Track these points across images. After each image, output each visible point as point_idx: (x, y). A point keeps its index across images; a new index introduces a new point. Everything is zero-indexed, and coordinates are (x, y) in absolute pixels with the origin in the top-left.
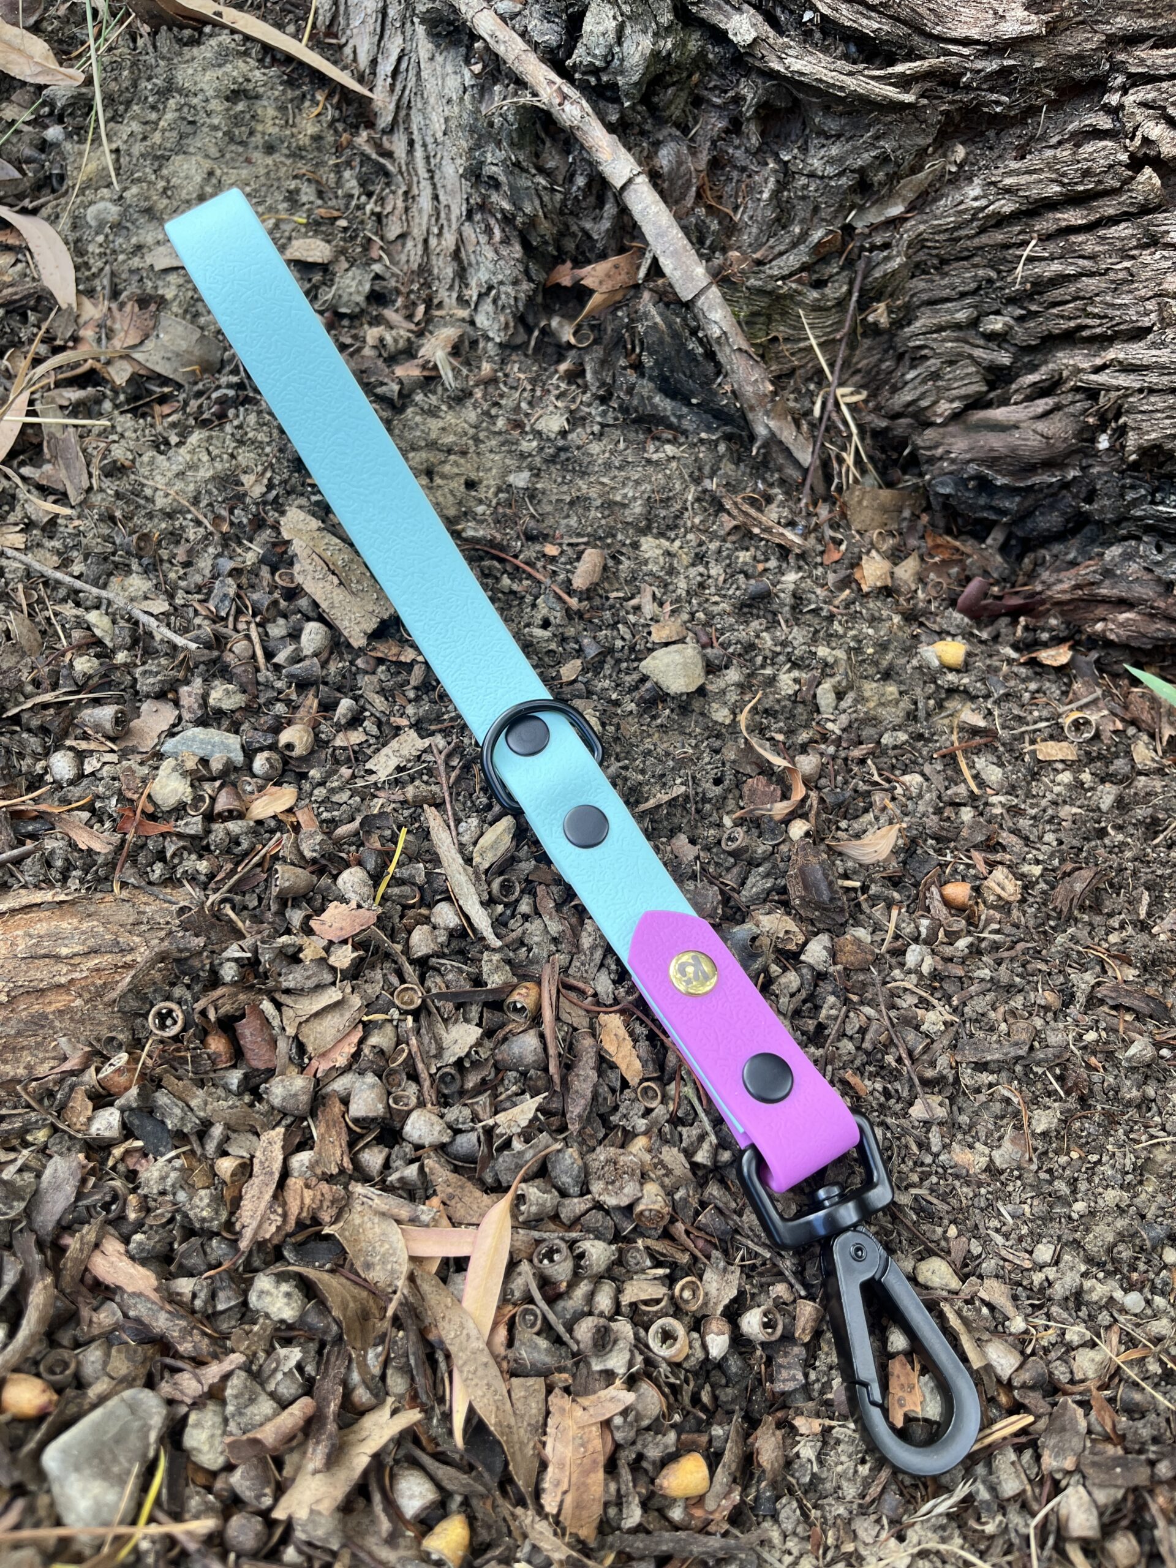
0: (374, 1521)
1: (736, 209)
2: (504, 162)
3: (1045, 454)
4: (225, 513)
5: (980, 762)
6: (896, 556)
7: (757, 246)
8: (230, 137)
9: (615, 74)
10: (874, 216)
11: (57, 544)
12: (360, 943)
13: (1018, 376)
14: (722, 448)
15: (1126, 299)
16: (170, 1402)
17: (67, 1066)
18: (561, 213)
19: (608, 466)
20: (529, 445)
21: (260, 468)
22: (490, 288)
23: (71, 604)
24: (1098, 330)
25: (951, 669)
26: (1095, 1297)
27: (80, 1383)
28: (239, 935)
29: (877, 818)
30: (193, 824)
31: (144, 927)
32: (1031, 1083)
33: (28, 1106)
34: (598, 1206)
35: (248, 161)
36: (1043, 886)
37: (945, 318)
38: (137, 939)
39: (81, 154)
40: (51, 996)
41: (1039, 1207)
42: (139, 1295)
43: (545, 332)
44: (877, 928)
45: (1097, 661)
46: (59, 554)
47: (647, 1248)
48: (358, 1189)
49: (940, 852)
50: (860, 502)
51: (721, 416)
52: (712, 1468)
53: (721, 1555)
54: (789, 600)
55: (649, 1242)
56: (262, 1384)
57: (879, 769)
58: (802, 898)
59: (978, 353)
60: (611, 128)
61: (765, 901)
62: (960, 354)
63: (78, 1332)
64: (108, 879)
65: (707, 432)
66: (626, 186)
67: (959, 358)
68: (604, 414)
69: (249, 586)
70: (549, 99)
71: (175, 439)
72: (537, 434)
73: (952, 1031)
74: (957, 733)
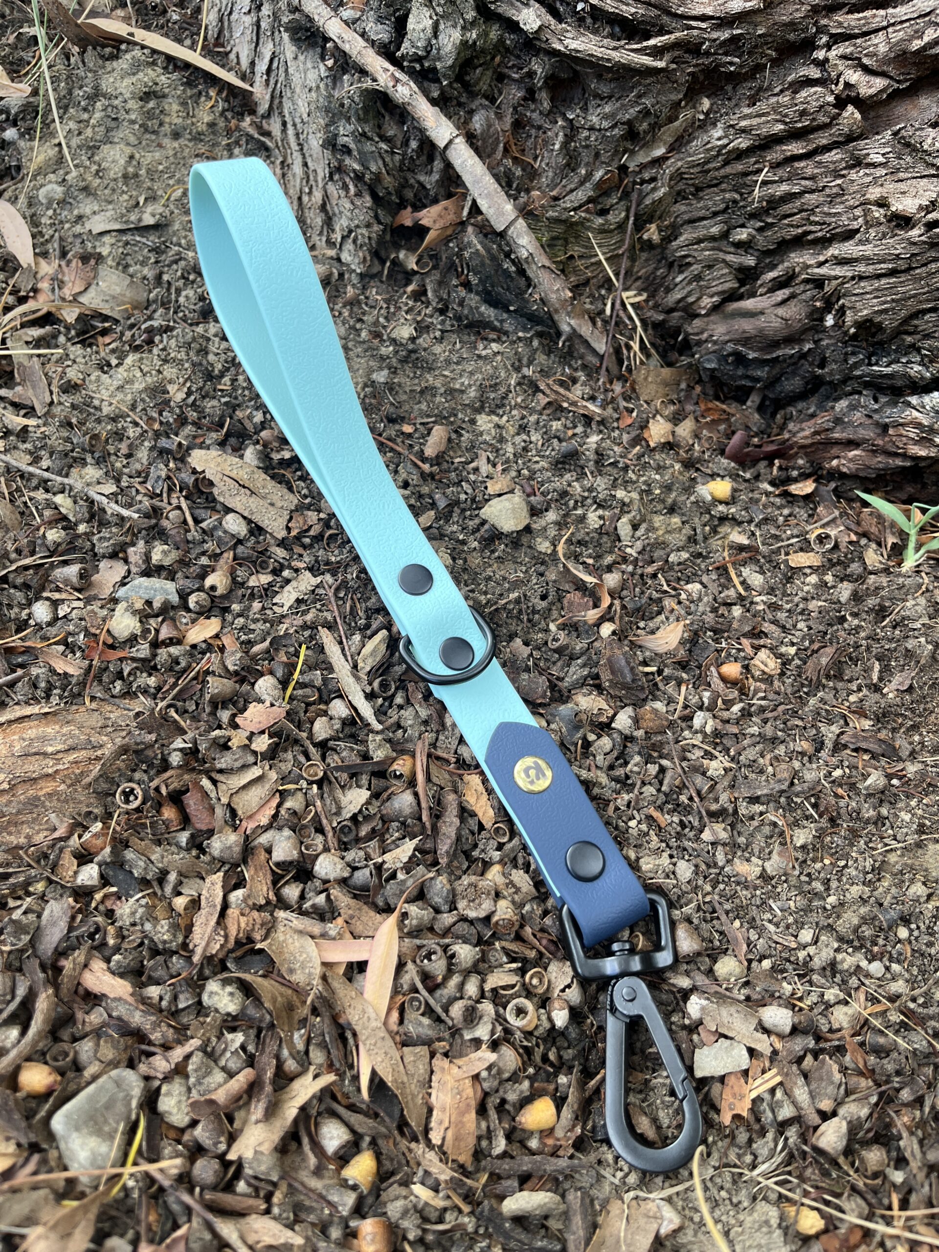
0: (304, 1159)
1: (535, 158)
2: (353, 133)
3: (785, 333)
4: (156, 415)
5: (746, 572)
6: (676, 419)
7: (553, 185)
8: (145, 128)
9: (434, 60)
10: (643, 158)
11: (28, 446)
12: (275, 732)
13: (762, 273)
14: (536, 343)
15: (839, 209)
16: (147, 1078)
17: (57, 835)
18: (401, 170)
19: (448, 362)
20: (387, 350)
21: (181, 380)
22: (350, 232)
23: (41, 490)
24: (820, 234)
25: (721, 502)
26: (845, 966)
27: (78, 1068)
28: (183, 732)
29: (667, 618)
30: (143, 650)
31: (109, 729)
32: (792, 810)
33: (29, 865)
34: (464, 919)
35: (160, 146)
36: (797, 662)
37: (701, 233)
38: (105, 738)
39: (32, 149)
40: (41, 783)
41: (801, 902)
42: (119, 999)
43: (395, 263)
44: (670, 701)
45: (835, 490)
46: (31, 453)
47: (503, 948)
48: (281, 914)
49: (717, 641)
50: (646, 379)
51: (533, 318)
52: (559, 1109)
53: (568, 1172)
54: (592, 456)
55: (504, 943)
56: (215, 1061)
58: (610, 681)
59: (729, 258)
60: (434, 102)
61: (583, 685)
62: (716, 260)
63: (74, 1030)
64: (80, 695)
65: (523, 332)
66: (447, 147)
67: (715, 263)
68: (443, 322)
69: (176, 469)
70: (385, 83)
71: (115, 362)
72: (392, 341)
73: (731, 775)
74: (727, 550)
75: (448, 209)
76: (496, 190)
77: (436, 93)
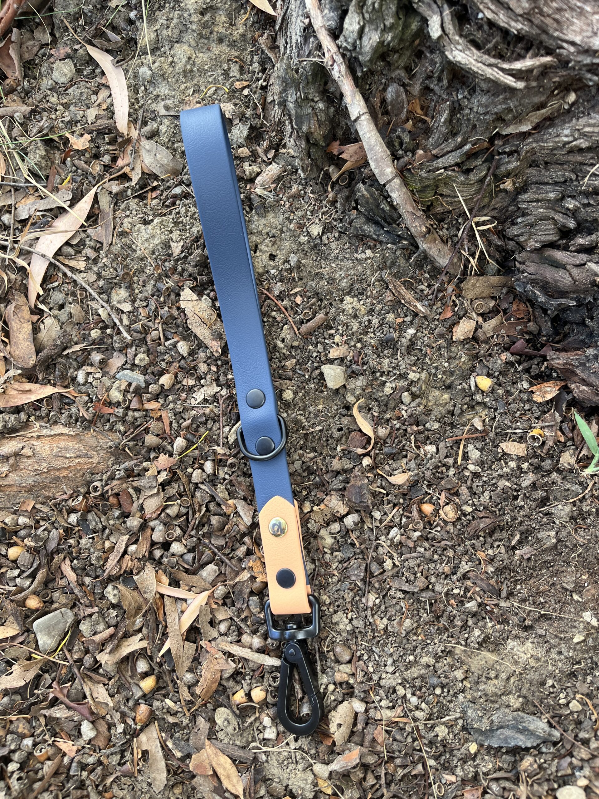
0: (128, 669)
1: (433, 118)
3: (572, 289)
4: (160, 264)
5: (470, 447)
6: (488, 315)
8: (201, 36)
9: (358, 54)
10: (512, 130)
11: (96, 269)
13: (575, 237)
14: (398, 253)
16: (76, 615)
20: (303, 239)
21: (180, 241)
25: (481, 392)
26: (398, 693)
27: (51, 602)
28: (131, 458)
30: (120, 412)
35: (208, 49)
36: (470, 517)
37: (542, 195)
40: (62, 471)
42: (71, 580)
43: (327, 173)
44: (385, 514)
46: (97, 274)
48: (148, 565)
49: (429, 486)
54: (406, 344)
56: (104, 619)
57: (416, 440)
58: (348, 498)
59: (558, 217)
61: (337, 492)
62: (547, 216)
63: (54, 585)
64: (89, 426)
65: (392, 243)
66: (355, 121)
67: (546, 218)
68: (341, 227)
69: (164, 302)
70: (327, 60)
71: (151, 218)
72: (308, 233)
73: (396, 569)
74: (468, 427)
75: (362, 148)
76: (382, 157)
77: (359, 74)
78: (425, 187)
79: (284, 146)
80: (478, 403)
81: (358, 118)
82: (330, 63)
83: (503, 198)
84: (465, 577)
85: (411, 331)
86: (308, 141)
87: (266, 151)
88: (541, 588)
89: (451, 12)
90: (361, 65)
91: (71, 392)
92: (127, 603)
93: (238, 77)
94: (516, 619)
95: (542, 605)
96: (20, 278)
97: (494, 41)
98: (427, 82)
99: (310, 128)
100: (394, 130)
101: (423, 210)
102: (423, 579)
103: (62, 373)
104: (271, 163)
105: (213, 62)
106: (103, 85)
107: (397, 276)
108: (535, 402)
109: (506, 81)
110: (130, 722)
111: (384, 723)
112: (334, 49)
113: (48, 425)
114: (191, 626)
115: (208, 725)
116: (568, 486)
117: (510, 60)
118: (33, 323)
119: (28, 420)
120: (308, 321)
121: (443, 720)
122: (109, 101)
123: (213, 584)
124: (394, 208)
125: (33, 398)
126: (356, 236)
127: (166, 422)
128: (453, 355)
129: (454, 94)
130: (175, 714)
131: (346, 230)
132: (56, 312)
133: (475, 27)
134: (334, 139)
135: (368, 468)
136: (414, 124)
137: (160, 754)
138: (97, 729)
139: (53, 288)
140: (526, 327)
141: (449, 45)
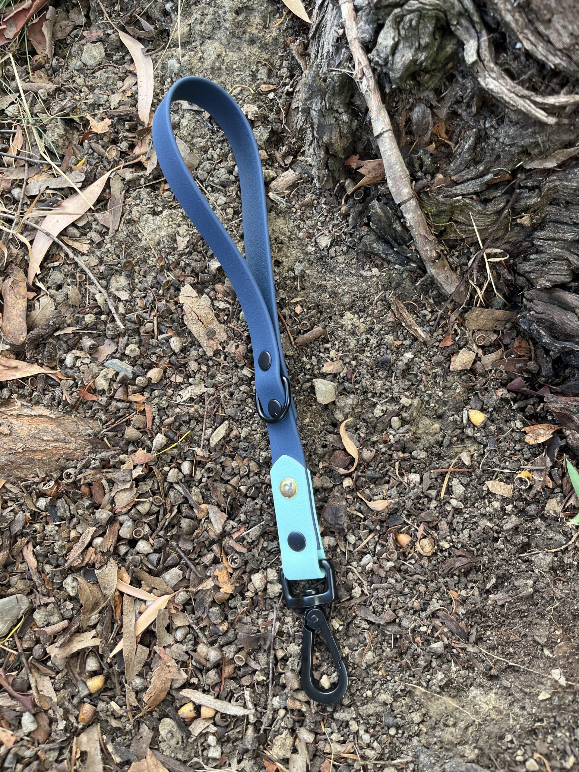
1: (457, 143)
4: (164, 256)
5: (456, 482)
7: (458, 171)
8: (233, 34)
9: (388, 69)
10: (537, 165)
11: (99, 254)
14: (405, 275)
16: (31, 602)
17: (36, 480)
20: (311, 249)
25: (473, 427)
27: (8, 586)
28: (109, 448)
29: (388, 489)
30: (103, 401)
35: (239, 49)
42: (32, 567)
43: (342, 186)
48: (112, 560)
50: (478, 317)
54: (402, 367)
56: (59, 610)
57: (400, 467)
59: (572, 259)
62: (561, 256)
64: (71, 411)
65: (400, 264)
66: (378, 137)
67: (561, 258)
68: (350, 242)
69: (163, 295)
70: (356, 73)
71: (160, 209)
72: (316, 244)
73: (364, 598)
74: (455, 460)
75: (381, 165)
76: (401, 176)
77: (388, 91)
78: (441, 212)
79: (303, 154)
80: (468, 437)
81: (381, 134)
82: (359, 76)
83: (518, 233)
84: (434, 615)
85: (409, 355)
86: (327, 151)
87: (284, 157)
88: (512, 638)
89: (489, 39)
90: (390, 82)
91: (57, 374)
92: (85, 598)
93: (265, 80)
94: (481, 667)
95: (511, 656)
96: (22, 254)
97: (530, 73)
98: (455, 106)
99: (331, 138)
100: (416, 151)
101: (436, 235)
102: (390, 612)
103: (51, 353)
104: (287, 169)
105: (242, 62)
106: (131, 72)
107: (401, 298)
108: (526, 443)
109: (537, 114)
110: (72, 719)
111: (332, 757)
112: (364, 62)
113: (29, 405)
114: (147, 629)
115: (151, 734)
116: (552, 535)
117: (544, 94)
118: (28, 300)
119: (10, 397)
120: (306, 331)
121: (394, 762)
122: (134, 88)
123: (175, 589)
124: (406, 229)
125: (18, 375)
126: (365, 253)
127: (149, 416)
128: (449, 385)
129: (481, 122)
130: (118, 718)
131: (354, 245)
132: (53, 292)
133: (512, 57)
134: (354, 152)
135: (347, 490)
136: (437, 148)
137: (98, 756)
138: (38, 722)
139: (54, 268)
140: (526, 365)
141: (483, 71)
